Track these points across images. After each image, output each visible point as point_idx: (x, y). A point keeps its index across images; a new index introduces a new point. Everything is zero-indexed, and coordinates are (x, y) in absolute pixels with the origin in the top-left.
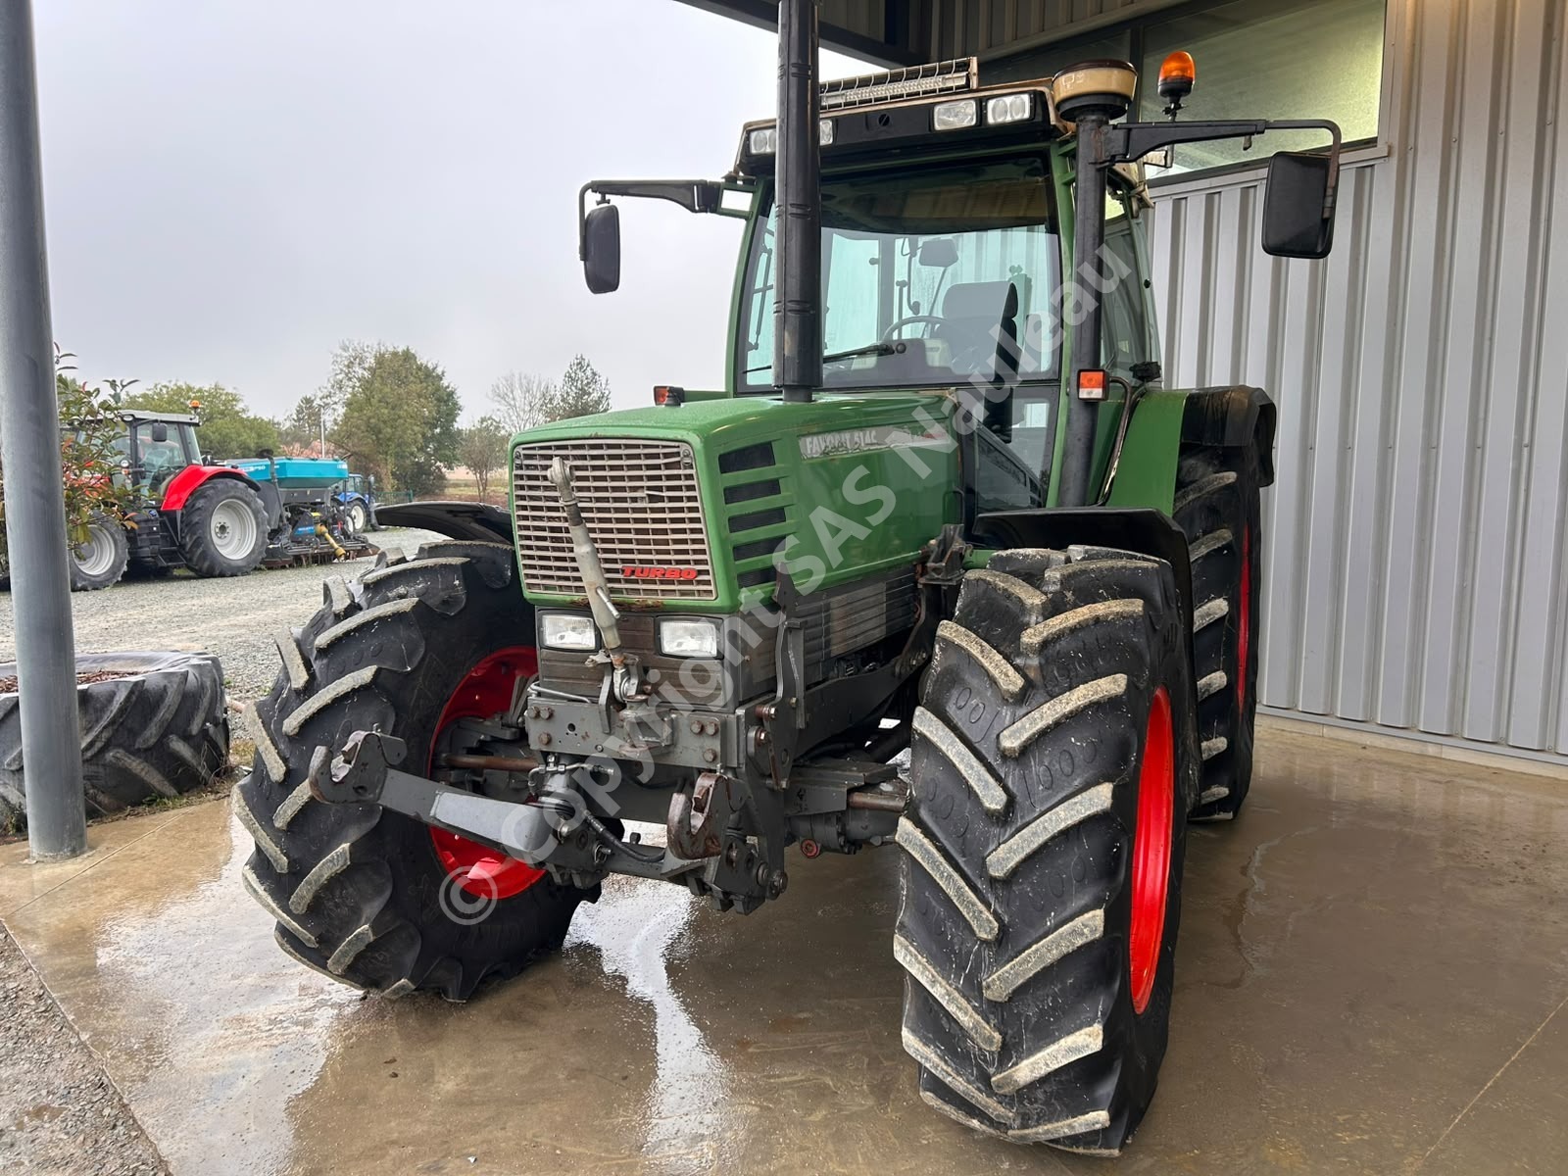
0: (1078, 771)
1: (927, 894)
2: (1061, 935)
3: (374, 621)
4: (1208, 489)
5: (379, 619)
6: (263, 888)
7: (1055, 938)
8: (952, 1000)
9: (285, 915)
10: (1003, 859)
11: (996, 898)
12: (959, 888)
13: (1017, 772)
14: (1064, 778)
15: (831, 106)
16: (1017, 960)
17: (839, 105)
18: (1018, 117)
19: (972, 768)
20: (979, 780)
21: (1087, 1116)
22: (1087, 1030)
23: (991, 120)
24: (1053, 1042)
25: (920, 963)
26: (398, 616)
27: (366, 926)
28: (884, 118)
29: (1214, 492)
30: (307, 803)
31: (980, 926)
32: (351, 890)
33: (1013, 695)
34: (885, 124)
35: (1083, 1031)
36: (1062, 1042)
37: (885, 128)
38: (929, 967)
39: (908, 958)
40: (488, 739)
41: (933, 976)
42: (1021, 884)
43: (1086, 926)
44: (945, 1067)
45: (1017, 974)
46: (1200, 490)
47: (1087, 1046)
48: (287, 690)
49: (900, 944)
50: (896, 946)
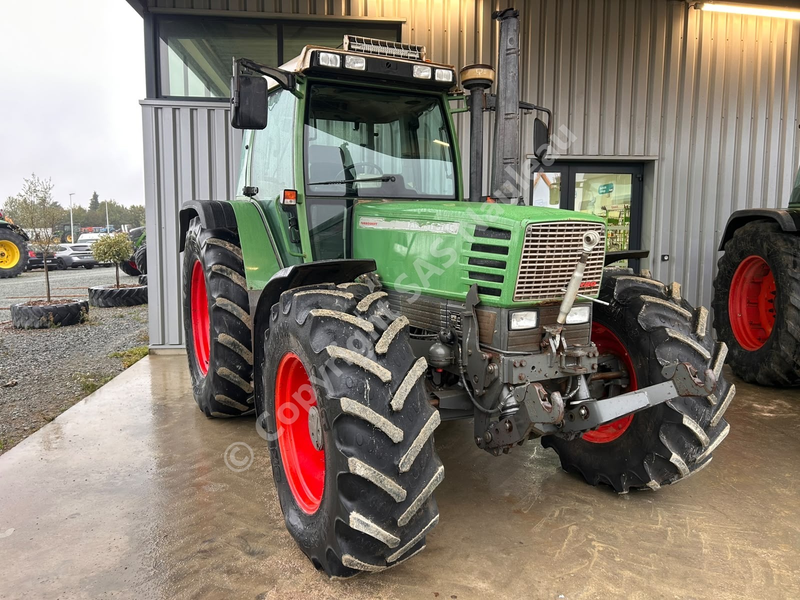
5: (400, 330)
6: (370, 521)
7: (728, 398)
8: (701, 432)
13: (706, 344)
15: (360, 50)
16: (721, 409)
18: (446, 80)
19: (698, 345)
20: (702, 349)
23: (437, 79)
25: (693, 422)
26: (404, 328)
33: (690, 318)
34: (389, 68)
39: (689, 422)
41: (697, 425)
44: (683, 462)
47: (727, 433)
48: (368, 385)
49: (686, 418)
50: (684, 419)
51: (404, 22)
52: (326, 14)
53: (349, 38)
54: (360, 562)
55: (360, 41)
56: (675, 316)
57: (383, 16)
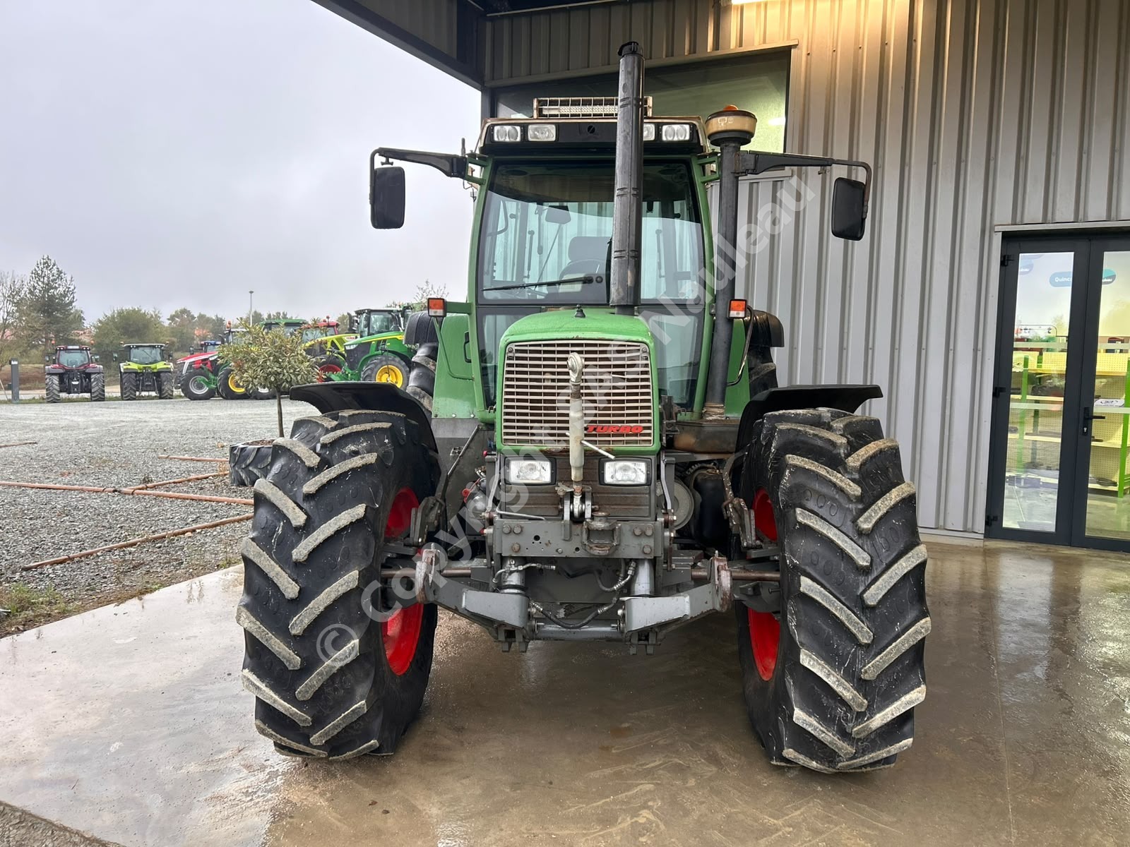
0: (901, 540)
1: (819, 622)
2: (909, 635)
3: (348, 471)
4: (762, 373)
5: (353, 470)
6: (264, 685)
7: (906, 637)
8: (840, 684)
9: (286, 704)
10: (875, 594)
11: (866, 618)
12: (848, 615)
13: (868, 543)
14: (895, 543)
15: (551, 115)
16: (884, 653)
17: (557, 116)
18: (681, 139)
19: (846, 542)
20: (853, 549)
21: (901, 743)
22: (918, 689)
23: (664, 139)
24: (896, 700)
25: (820, 664)
26: (366, 468)
27: (364, 702)
28: (591, 128)
29: (766, 375)
30: (322, 612)
31: (863, 636)
32: (349, 676)
33: (857, 497)
34: (592, 132)
35: (915, 691)
36: (903, 699)
37: (592, 134)
38: (826, 666)
39: (811, 663)
40: (395, 556)
41: (829, 671)
42: (881, 608)
43: (923, 628)
44: (822, 728)
45: (884, 662)
46: (758, 374)
47: (918, 699)
48: (281, 527)
49: (806, 654)
50: (802, 657)
51: (795, 46)
52: (664, 57)
53: (539, 102)
54: (274, 733)
55: (553, 103)
56: (832, 492)
57: (764, 42)
